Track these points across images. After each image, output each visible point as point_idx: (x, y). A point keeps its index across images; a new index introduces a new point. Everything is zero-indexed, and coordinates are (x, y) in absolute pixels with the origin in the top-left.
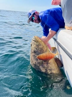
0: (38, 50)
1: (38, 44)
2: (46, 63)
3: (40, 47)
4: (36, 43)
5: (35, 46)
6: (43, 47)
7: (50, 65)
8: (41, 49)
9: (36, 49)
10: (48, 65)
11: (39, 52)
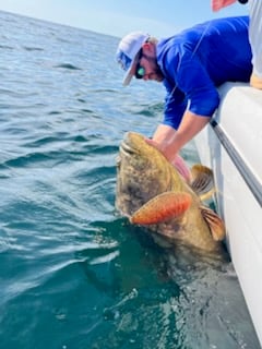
0: (141, 183)
1: (141, 162)
2: (170, 226)
3: (148, 172)
4: (133, 161)
5: (132, 169)
6: (160, 172)
7: (184, 233)
8: (152, 180)
9: (136, 179)
10: (179, 232)
11: (147, 190)
